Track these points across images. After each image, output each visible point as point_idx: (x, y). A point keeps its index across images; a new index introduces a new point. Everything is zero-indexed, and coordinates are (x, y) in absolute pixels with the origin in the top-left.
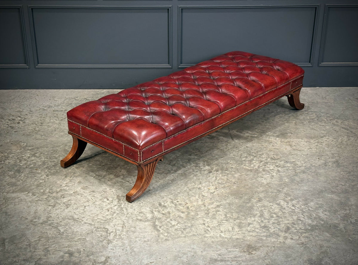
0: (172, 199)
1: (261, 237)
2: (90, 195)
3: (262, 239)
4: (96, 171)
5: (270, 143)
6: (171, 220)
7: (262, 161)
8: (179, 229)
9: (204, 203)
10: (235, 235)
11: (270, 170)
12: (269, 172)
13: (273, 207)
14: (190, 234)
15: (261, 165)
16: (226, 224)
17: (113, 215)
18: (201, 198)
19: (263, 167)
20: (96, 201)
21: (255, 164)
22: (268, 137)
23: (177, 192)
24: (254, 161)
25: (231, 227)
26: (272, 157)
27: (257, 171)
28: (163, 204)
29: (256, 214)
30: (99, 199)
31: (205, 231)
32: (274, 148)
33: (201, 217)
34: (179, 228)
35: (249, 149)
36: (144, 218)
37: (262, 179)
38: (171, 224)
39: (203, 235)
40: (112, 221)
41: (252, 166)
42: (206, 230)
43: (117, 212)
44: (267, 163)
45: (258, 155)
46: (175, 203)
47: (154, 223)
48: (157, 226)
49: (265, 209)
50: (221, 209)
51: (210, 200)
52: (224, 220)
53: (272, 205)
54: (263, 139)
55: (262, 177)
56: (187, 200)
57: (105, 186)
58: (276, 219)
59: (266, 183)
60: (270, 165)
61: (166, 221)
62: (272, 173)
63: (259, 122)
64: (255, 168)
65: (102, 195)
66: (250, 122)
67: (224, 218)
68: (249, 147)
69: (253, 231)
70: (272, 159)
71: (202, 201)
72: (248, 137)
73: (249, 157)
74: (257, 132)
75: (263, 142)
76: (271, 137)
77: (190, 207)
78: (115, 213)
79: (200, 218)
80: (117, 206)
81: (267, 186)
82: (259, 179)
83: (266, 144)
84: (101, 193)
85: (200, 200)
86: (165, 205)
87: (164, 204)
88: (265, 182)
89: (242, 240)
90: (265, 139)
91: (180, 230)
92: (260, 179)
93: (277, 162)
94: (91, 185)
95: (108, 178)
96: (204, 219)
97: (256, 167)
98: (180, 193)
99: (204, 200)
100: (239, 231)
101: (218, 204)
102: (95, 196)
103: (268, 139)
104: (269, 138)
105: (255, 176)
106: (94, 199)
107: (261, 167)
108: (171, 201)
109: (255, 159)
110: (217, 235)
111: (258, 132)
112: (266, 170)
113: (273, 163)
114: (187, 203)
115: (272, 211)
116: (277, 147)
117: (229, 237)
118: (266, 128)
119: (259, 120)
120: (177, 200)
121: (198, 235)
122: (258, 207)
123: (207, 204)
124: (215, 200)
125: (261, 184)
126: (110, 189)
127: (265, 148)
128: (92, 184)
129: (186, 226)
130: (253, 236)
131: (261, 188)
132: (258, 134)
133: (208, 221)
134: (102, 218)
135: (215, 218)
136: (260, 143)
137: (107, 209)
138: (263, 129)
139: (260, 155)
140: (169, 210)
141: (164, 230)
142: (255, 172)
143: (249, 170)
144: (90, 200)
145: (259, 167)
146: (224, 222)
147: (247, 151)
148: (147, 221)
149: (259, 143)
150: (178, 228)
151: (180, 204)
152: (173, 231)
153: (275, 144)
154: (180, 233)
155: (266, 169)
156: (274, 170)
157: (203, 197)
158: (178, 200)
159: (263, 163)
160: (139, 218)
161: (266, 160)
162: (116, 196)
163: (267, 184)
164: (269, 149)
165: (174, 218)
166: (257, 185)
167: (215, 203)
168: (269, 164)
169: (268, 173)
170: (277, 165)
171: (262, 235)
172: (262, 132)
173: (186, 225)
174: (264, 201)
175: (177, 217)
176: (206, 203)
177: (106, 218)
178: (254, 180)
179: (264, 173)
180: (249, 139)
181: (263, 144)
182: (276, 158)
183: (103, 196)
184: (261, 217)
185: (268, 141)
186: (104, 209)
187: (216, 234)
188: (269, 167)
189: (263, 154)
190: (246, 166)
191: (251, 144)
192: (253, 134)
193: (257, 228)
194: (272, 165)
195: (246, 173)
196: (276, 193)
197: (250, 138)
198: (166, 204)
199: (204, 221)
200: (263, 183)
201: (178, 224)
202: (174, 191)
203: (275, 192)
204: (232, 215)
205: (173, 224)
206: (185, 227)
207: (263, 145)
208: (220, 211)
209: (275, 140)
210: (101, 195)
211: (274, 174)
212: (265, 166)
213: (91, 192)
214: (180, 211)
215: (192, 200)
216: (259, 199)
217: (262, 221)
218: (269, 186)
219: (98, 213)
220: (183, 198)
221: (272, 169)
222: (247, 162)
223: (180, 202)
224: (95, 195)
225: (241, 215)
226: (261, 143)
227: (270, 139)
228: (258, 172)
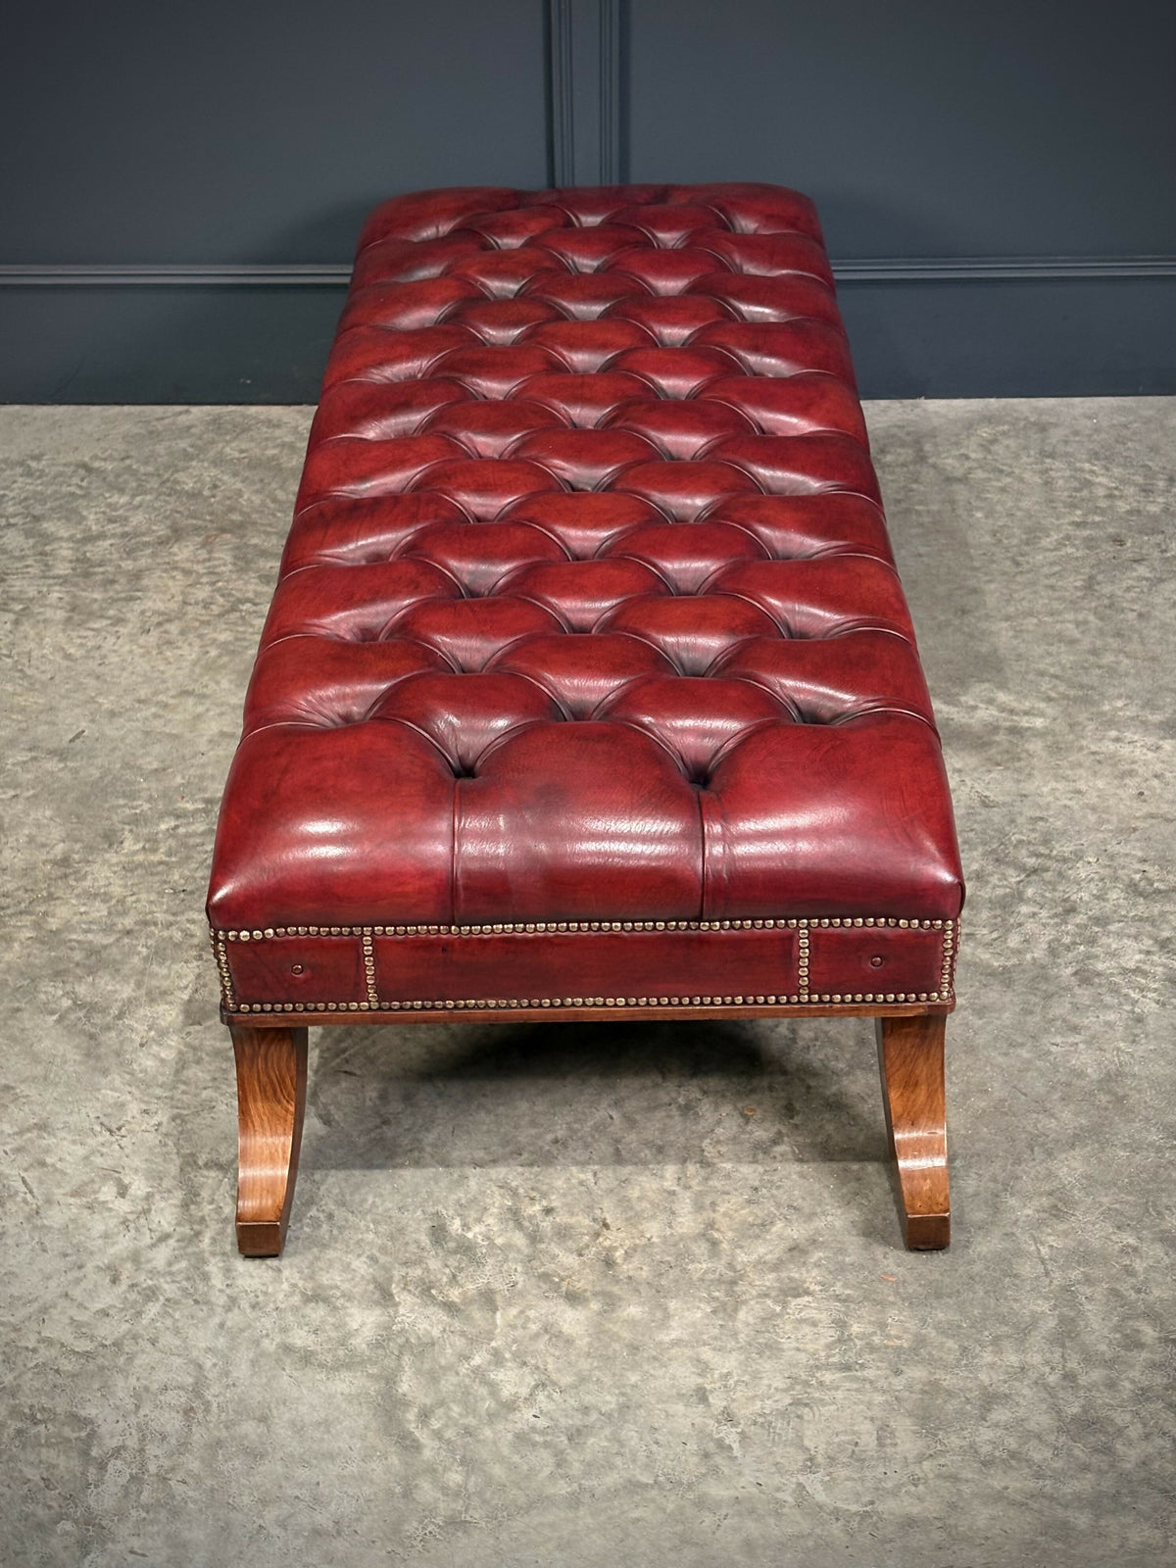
0: (514, 1193)
1: (1060, 1513)
2: (18, 1150)
3: (1065, 1524)
4: (78, 971)
5: (1124, 775)
6: (497, 1358)
7: (1072, 910)
8: (543, 1432)
9: (711, 1225)
10: (894, 1493)
11: (1125, 971)
12: (1115, 990)
13: (1139, 1266)
14: (611, 1479)
15: (1067, 940)
16: (839, 1395)
17: (139, 1314)
18: (694, 1183)
19: (1082, 948)
20: (49, 1201)
21: (1030, 926)
22: (1113, 733)
23: (549, 1137)
24: (1024, 909)
25: (872, 1419)
26: (1137, 877)
27: (1046, 979)
28: (455, 1226)
29: (1035, 1320)
30: (68, 1189)
31: (707, 1456)
32: (1146, 809)
33: (685, 1337)
34: (542, 1423)
35: (996, 815)
36: (330, 1339)
37: (1071, 1040)
38: (493, 1388)
39: (690, 1486)
40: (131, 1359)
41: (1014, 940)
42: (711, 1447)
43: (169, 1289)
44: (1102, 921)
45: (1049, 863)
46: (531, 1218)
47: (390, 1380)
48: (404, 1403)
49: (1088, 1280)
50: (811, 1278)
51: (749, 1202)
52: (828, 1367)
53: (1135, 1249)
54: (1081, 748)
55: (1075, 1029)
56: (607, 1204)
57: (118, 1082)
58: (1157, 1358)
59: (1095, 1077)
60: (1119, 935)
61: (463, 1369)
62: (1135, 995)
63: (1058, 626)
64: (1028, 957)
65: (93, 1153)
66: (1005, 625)
67: (829, 1347)
68: (996, 805)
69: (1013, 1455)
70: (1133, 889)
71: (699, 1207)
72: (996, 729)
73: (994, 880)
74: (1049, 699)
75: (1080, 765)
76: (1128, 735)
77: (619, 1254)
78: (151, 1294)
79: (677, 1343)
80: (172, 1242)
81: (1104, 1098)
82: (1056, 1043)
83: (1100, 784)
84: (91, 1142)
85: (685, 1205)
86: (470, 1235)
87: (466, 1226)
88: (1086, 1060)
89: (937, 1536)
90: (1093, 748)
91: (546, 1445)
92: (1058, 1040)
93: (1162, 914)
94: (34, 1079)
95: (142, 1028)
96: (706, 1354)
97: (1039, 952)
98: (565, 1145)
99: (713, 1204)
100: (920, 1459)
101: (797, 1232)
102: (49, 1160)
103: (1112, 747)
104: (1117, 740)
105: (1029, 1018)
106: (41, 1182)
107: (1068, 948)
108: (509, 1209)
109: (1030, 892)
110: (778, 1489)
111: (1053, 695)
112: (1099, 974)
113: (1141, 919)
114: (606, 1226)
115: (1133, 1296)
116: (1165, 808)
117: (854, 1508)
118: (1100, 667)
119: (1060, 613)
120: (544, 1195)
121: (661, 1488)
122: (1043, 1262)
123: (730, 1234)
124: (778, 1206)
125: (1068, 1085)
126: (146, 1112)
127: (1094, 809)
128: (39, 1070)
129: (585, 1410)
130: (1013, 1503)
131: (1066, 1115)
132: (1050, 710)
133: (728, 1374)
134: (68, 1337)
135: (772, 1349)
136: (1065, 778)
137: (108, 1268)
138: (1085, 680)
139: (1065, 860)
140: (487, 1276)
141: (449, 1442)
142: (1033, 990)
143: (992, 973)
144: (17, 1193)
145: (1053, 952)
146: (828, 1377)
147: (984, 832)
148: (348, 1366)
149: (1057, 778)
150: (533, 1429)
151: (563, 1234)
152: (505, 1451)
153: (1155, 782)
154: (546, 1472)
155: (1100, 966)
156: (1145, 974)
157: (706, 1179)
158: (555, 1201)
159: (1080, 919)
160: (299, 1343)
161: (1097, 897)
162: (178, 1162)
163: (1100, 1081)
164: (1114, 819)
165: (515, 1341)
166: (1040, 1088)
167: (779, 1225)
168: (1113, 928)
169: (1108, 999)
170: (1166, 934)
171: (1069, 1488)
172: (1076, 700)
173: (588, 1399)
174: (1085, 1213)
175: (536, 1336)
176: (723, 1223)
177: (92, 1338)
178: (1025, 1053)
179: (1084, 995)
180: (998, 743)
181: (1084, 788)
182: (1162, 887)
183: (98, 1160)
184: (1063, 1346)
185: (1113, 759)
186: (90, 1266)
187: (777, 1480)
188: (1113, 955)
189: (1079, 856)
190: (979, 944)
191: (1009, 785)
192: (1026, 713)
193: (1039, 1437)
194: (1136, 938)
195: (976, 996)
196: (1159, 1150)
197: (1000, 737)
198: (475, 1233)
199: (704, 1368)
200: (1081, 1075)
201: (541, 1397)
202: (533, 1131)
203: (1151, 1145)
204: (882, 1326)
205: (506, 1392)
206: (577, 1420)
207: (1079, 792)
208: (807, 1293)
209: (1150, 755)
210: (86, 1158)
211: (1148, 1005)
212: (1092, 941)
213: (29, 1130)
214: (557, 1287)
215: (640, 1199)
216: (1052, 1200)
217: (1069, 1377)
218: (1115, 1094)
219: (48, 1297)
220: (581, 1183)
221: (1132, 965)
222: (985, 915)
223: (562, 1218)
224: (47, 1151)
225: (937, 1327)
226: (1069, 772)
227: (1125, 750)
228: (1052, 988)
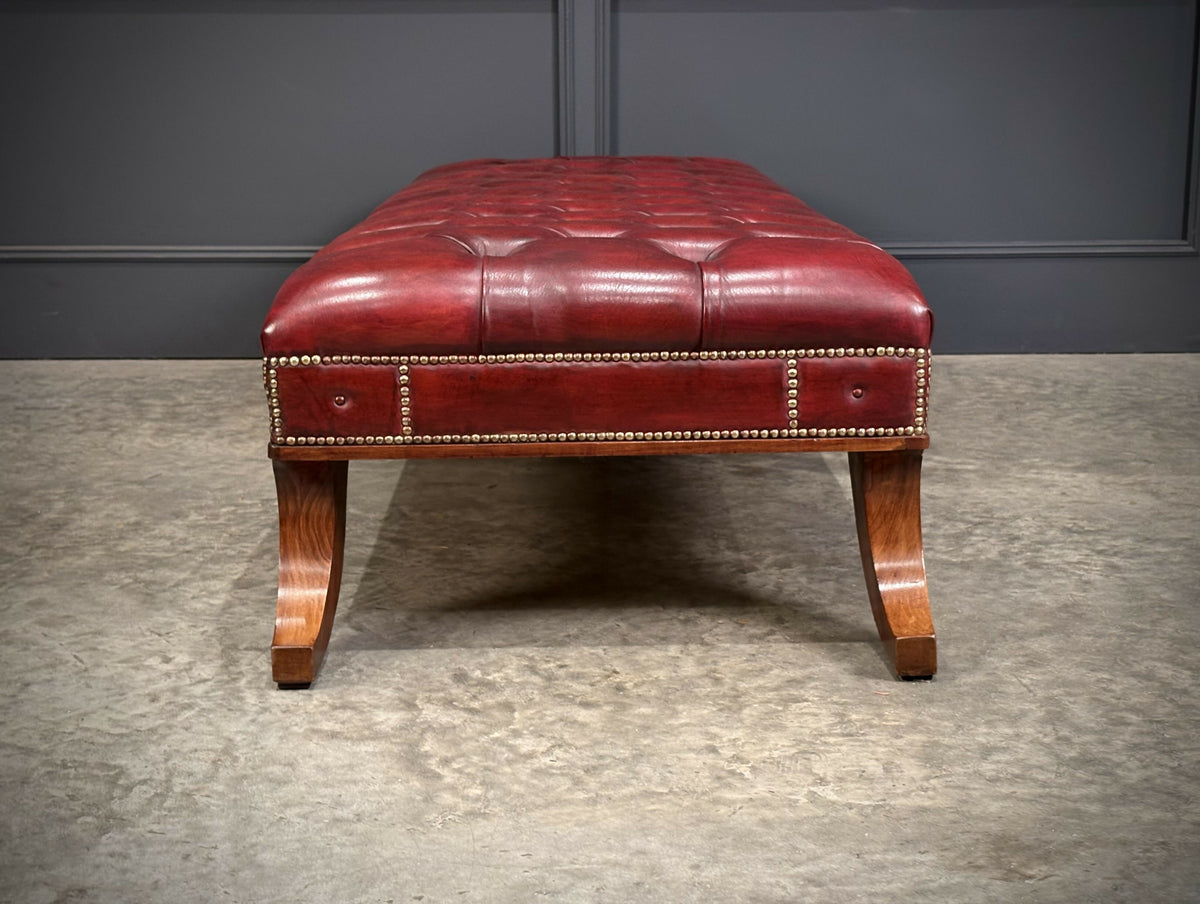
0: (530, 658)
2: (73, 643)
6: (516, 734)
8: (559, 768)
9: (714, 671)
14: (627, 790)
16: (843, 748)
17: (175, 716)
18: (696, 653)
19: (1029, 554)
20: (97, 665)
21: (981, 545)
23: (562, 634)
25: (877, 760)
28: (476, 674)
29: (1024, 712)
30: (116, 660)
31: (719, 778)
33: (693, 721)
34: (558, 764)
36: (356, 726)
37: (1028, 591)
38: (512, 747)
39: (704, 793)
40: (164, 736)
41: (969, 551)
42: (723, 774)
43: (205, 704)
44: (1043, 543)
46: (546, 670)
47: (413, 745)
48: (426, 755)
49: (1070, 694)
50: (810, 694)
51: (748, 660)
52: (830, 735)
55: (1031, 586)
56: (616, 662)
57: (169, 613)
59: (1053, 606)
61: (484, 739)
62: (1080, 572)
65: (142, 644)
67: (831, 725)
69: (1018, 776)
71: (701, 663)
72: (935, 469)
73: (945, 527)
77: (629, 685)
78: (187, 707)
79: (687, 725)
80: (210, 683)
82: (1016, 592)
84: (141, 639)
85: (688, 662)
86: (490, 677)
87: (485, 674)
88: (1044, 599)
91: (562, 775)
96: (714, 730)
98: (577, 637)
99: (715, 662)
100: (927, 779)
101: (794, 673)
102: (100, 648)
106: (91, 657)
108: (526, 665)
110: (791, 794)
112: (1046, 564)
114: (617, 673)
120: (558, 659)
121: (675, 794)
122: (1025, 686)
123: (731, 675)
126: (193, 626)
128: (98, 609)
129: (601, 757)
131: (1032, 622)
133: (738, 739)
134: (105, 727)
137: (149, 695)
140: (505, 696)
141: (468, 774)
142: (989, 570)
143: (952, 564)
144: (68, 662)
146: (832, 740)
148: (373, 739)
150: (551, 767)
151: (576, 676)
152: (523, 777)
154: (566, 787)
155: (1047, 561)
156: (1087, 564)
157: (707, 651)
158: (567, 662)
160: (326, 728)
161: (1037, 534)
162: (220, 647)
163: (1058, 608)
165: (531, 725)
166: (1005, 610)
167: (776, 671)
173: (602, 752)
174: (1058, 664)
175: (553, 723)
176: (725, 670)
177: (127, 728)
178: (988, 596)
183: (146, 647)
186: (130, 694)
187: (789, 789)
193: (1040, 767)
196: (1119, 637)
197: (938, 472)
198: (494, 677)
199: (714, 737)
201: (558, 751)
202: (548, 632)
204: (880, 716)
205: (524, 750)
206: (594, 762)
208: (806, 700)
210: (135, 646)
211: (1094, 577)
212: (1037, 551)
213: (84, 634)
214: (572, 701)
215: (646, 660)
216: (1028, 659)
218: (1074, 613)
220: (592, 654)
223: (575, 669)
224: (99, 643)
225: (931, 715)
228: (1006, 570)
